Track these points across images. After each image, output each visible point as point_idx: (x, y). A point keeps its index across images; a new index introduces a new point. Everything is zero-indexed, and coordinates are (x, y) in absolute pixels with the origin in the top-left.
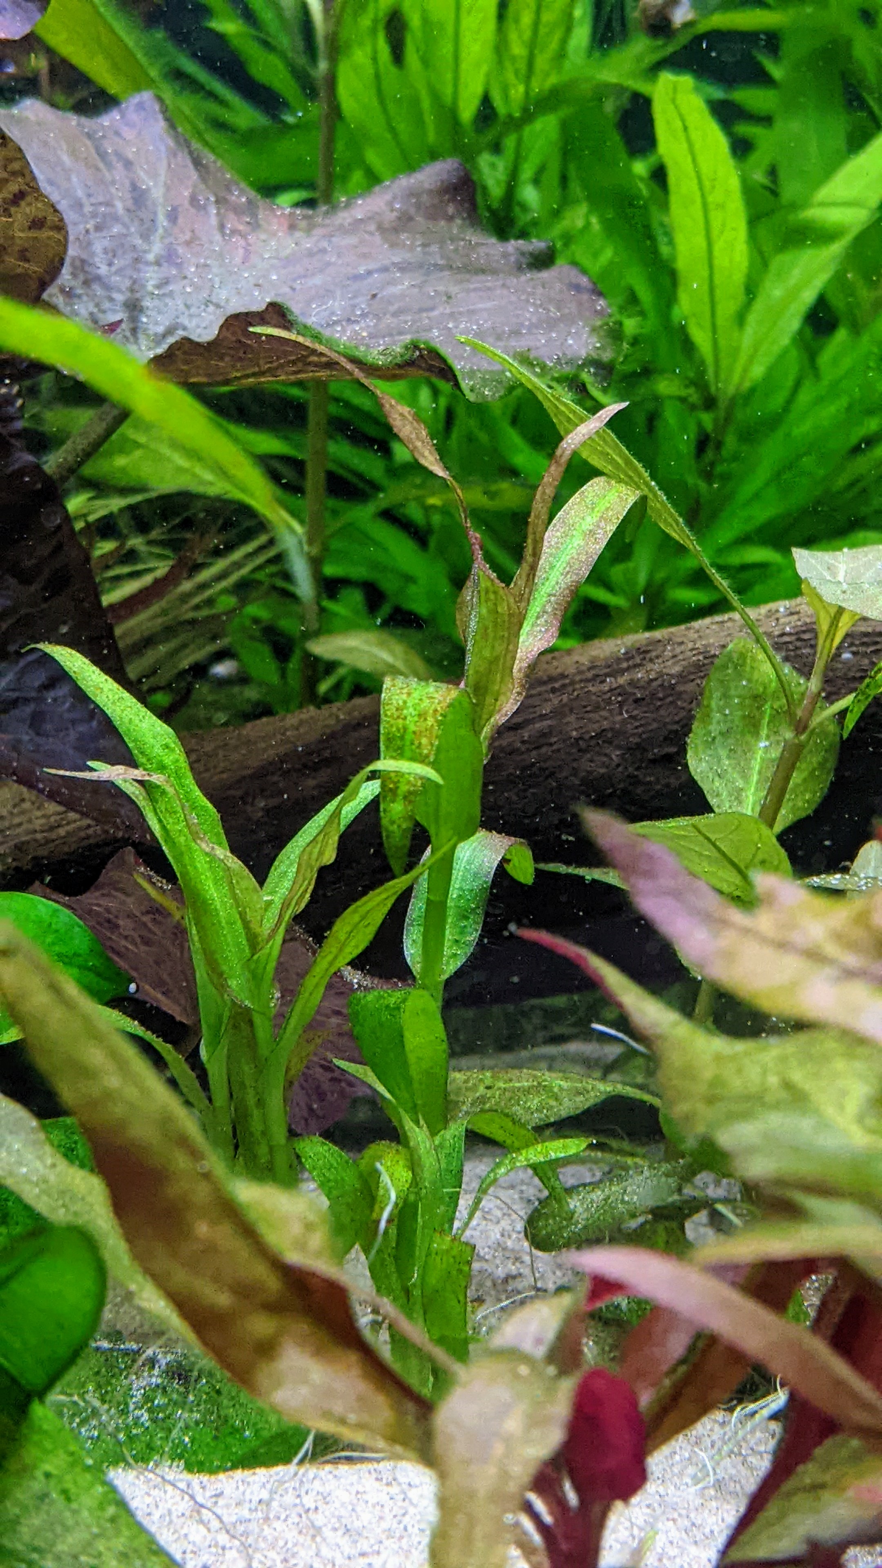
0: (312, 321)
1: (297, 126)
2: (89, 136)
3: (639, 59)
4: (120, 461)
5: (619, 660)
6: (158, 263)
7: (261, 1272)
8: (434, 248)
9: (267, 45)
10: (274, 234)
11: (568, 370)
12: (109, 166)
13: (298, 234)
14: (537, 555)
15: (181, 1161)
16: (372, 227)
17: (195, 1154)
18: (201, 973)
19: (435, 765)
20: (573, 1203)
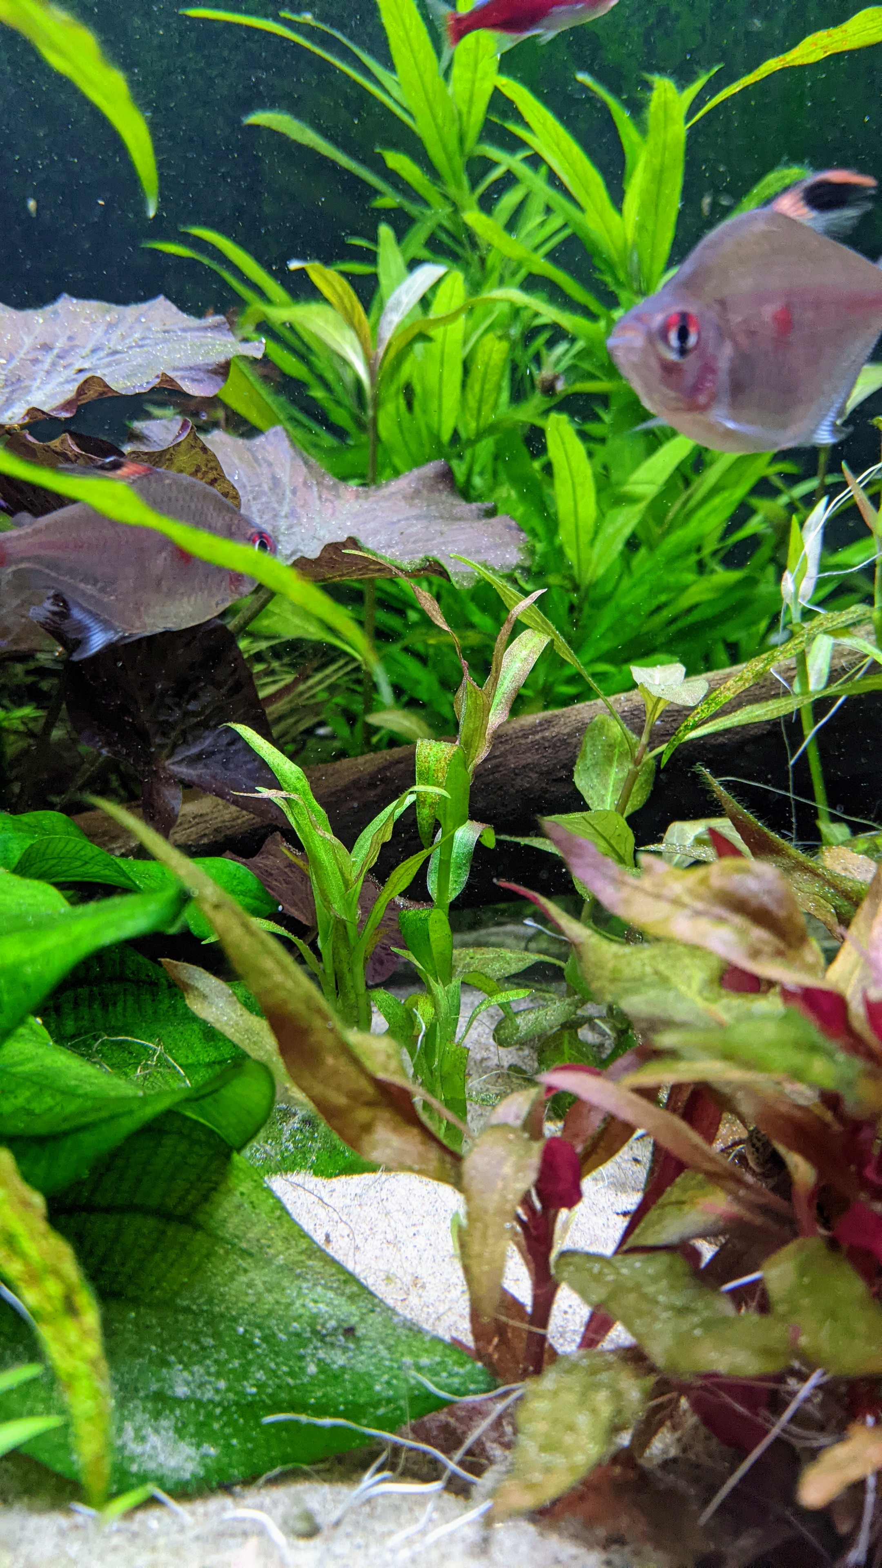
0: (370, 546)
1: (355, 446)
2: (249, 450)
3: (536, 407)
4: (265, 622)
5: (535, 726)
6: (286, 517)
7: (363, 1084)
8: (433, 507)
9: (339, 403)
10: (348, 501)
11: (506, 571)
12: (260, 465)
13: (360, 501)
14: (498, 671)
15: (318, 1023)
16: (400, 497)
17: (326, 1018)
18: (318, 901)
19: (445, 788)
20: (519, 1020)
